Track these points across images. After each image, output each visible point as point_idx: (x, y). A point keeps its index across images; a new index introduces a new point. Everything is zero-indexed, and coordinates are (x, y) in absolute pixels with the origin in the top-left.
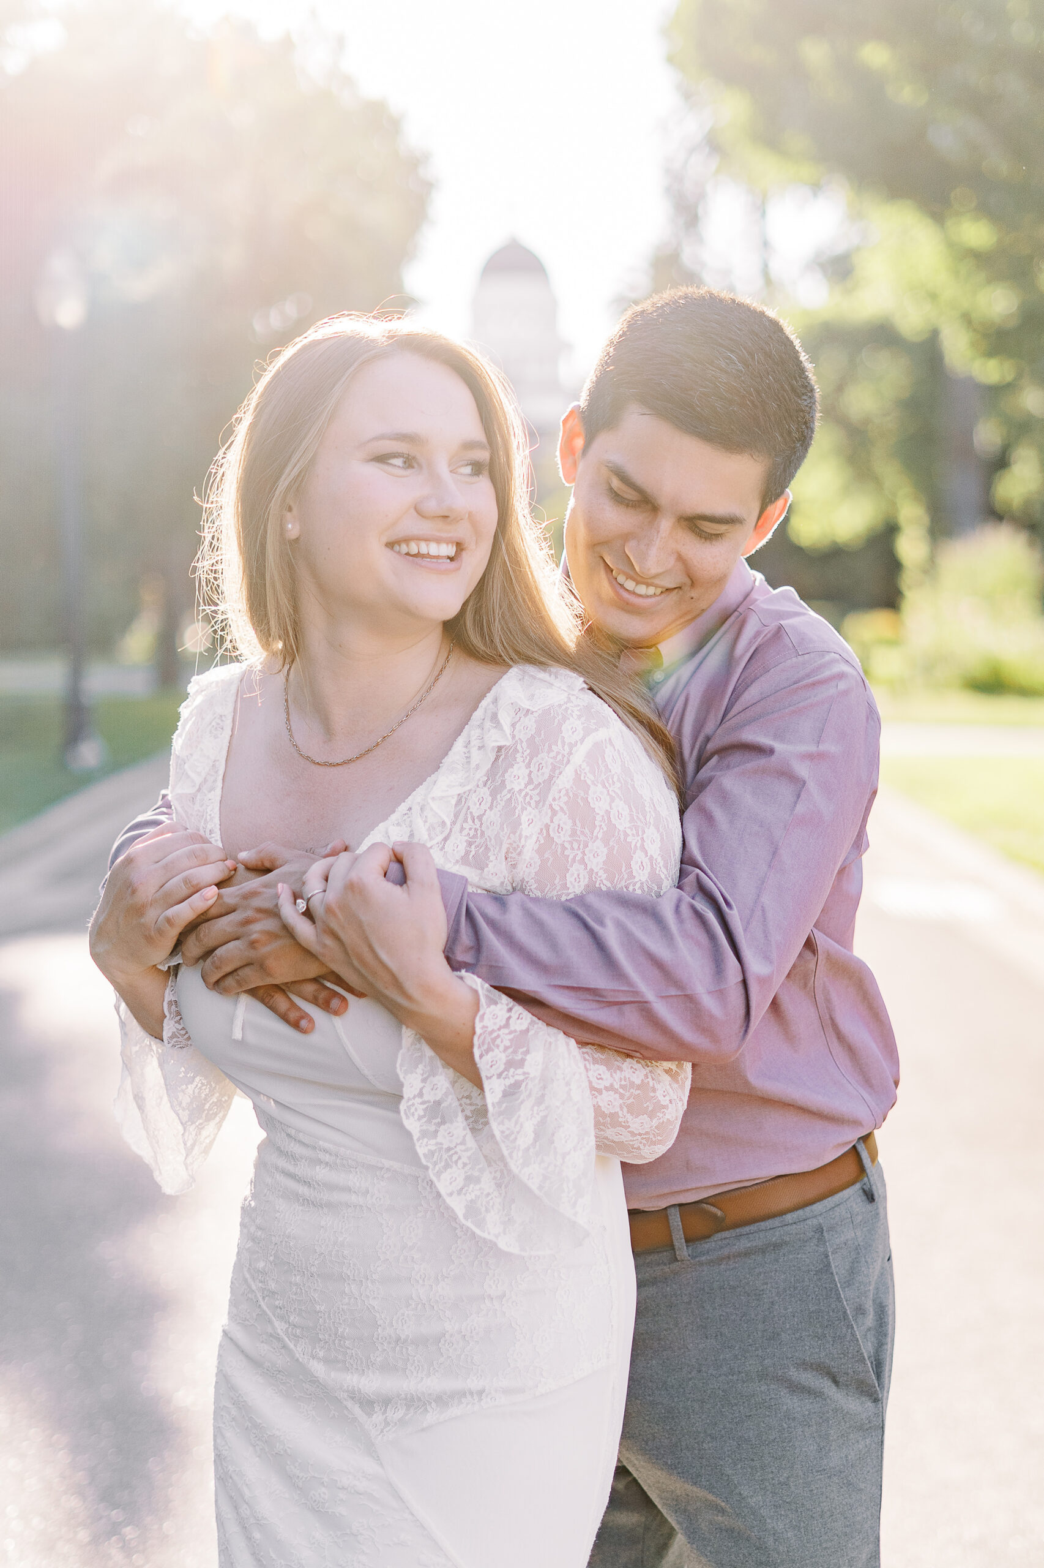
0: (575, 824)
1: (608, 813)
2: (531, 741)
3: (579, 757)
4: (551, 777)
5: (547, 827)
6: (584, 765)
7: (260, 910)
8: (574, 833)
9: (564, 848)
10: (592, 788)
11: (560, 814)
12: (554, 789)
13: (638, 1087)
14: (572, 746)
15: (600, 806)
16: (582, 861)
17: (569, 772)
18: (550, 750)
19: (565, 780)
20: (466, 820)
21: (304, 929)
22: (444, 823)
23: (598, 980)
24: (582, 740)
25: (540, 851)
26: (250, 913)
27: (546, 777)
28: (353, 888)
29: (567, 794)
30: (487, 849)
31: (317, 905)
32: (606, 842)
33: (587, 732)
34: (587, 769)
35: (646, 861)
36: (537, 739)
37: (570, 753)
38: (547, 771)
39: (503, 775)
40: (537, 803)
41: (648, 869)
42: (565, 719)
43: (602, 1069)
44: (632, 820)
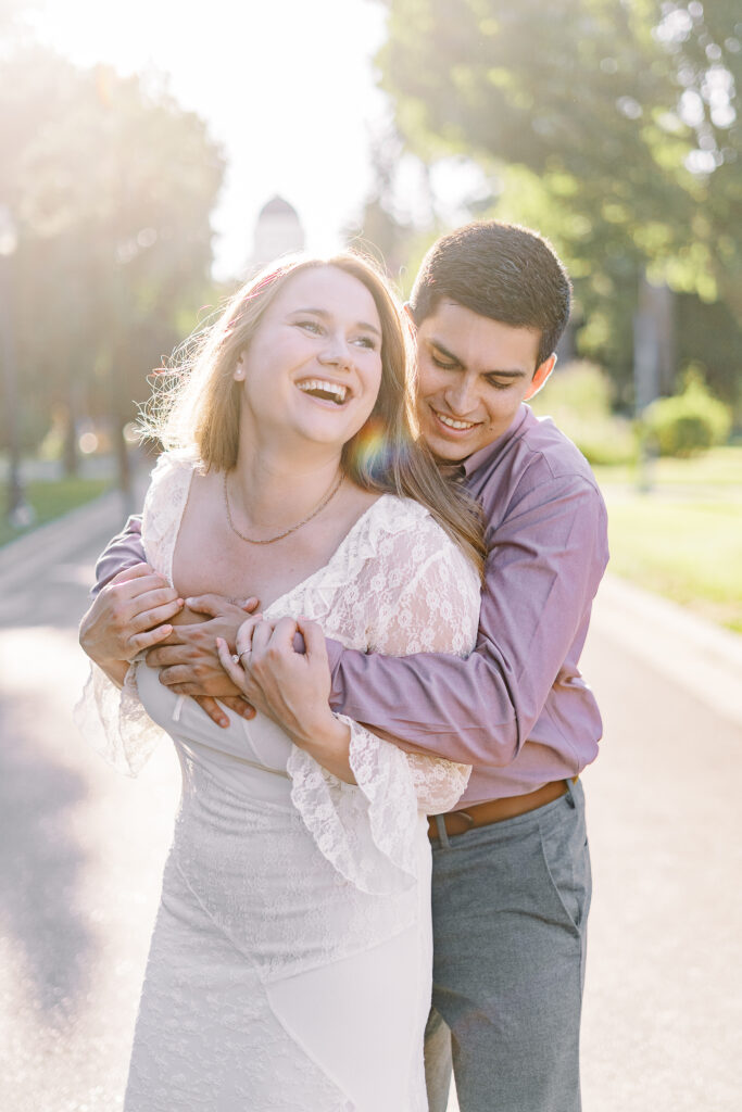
0: (415, 616)
1: (438, 610)
2: (389, 557)
3: (421, 573)
4: (402, 585)
5: (396, 617)
6: (424, 578)
7: (201, 649)
8: (414, 621)
9: (406, 631)
10: (429, 593)
11: (406, 611)
12: (403, 594)
13: (441, 783)
14: (418, 564)
15: (433, 606)
16: (418, 640)
17: (414, 582)
18: (402, 567)
19: (411, 588)
20: (341, 606)
21: (237, 674)
22: (325, 606)
23: (425, 716)
24: (424, 561)
25: (390, 631)
26: (195, 650)
27: (398, 585)
28: (272, 655)
29: (411, 597)
30: (354, 628)
31: (246, 658)
32: (435, 628)
33: (429, 554)
34: (426, 581)
35: (462, 639)
36: (394, 558)
37: (416, 570)
38: (399, 581)
39: (369, 579)
40: (391, 601)
41: (462, 643)
42: (414, 544)
43: (420, 772)
44: (454, 613)
